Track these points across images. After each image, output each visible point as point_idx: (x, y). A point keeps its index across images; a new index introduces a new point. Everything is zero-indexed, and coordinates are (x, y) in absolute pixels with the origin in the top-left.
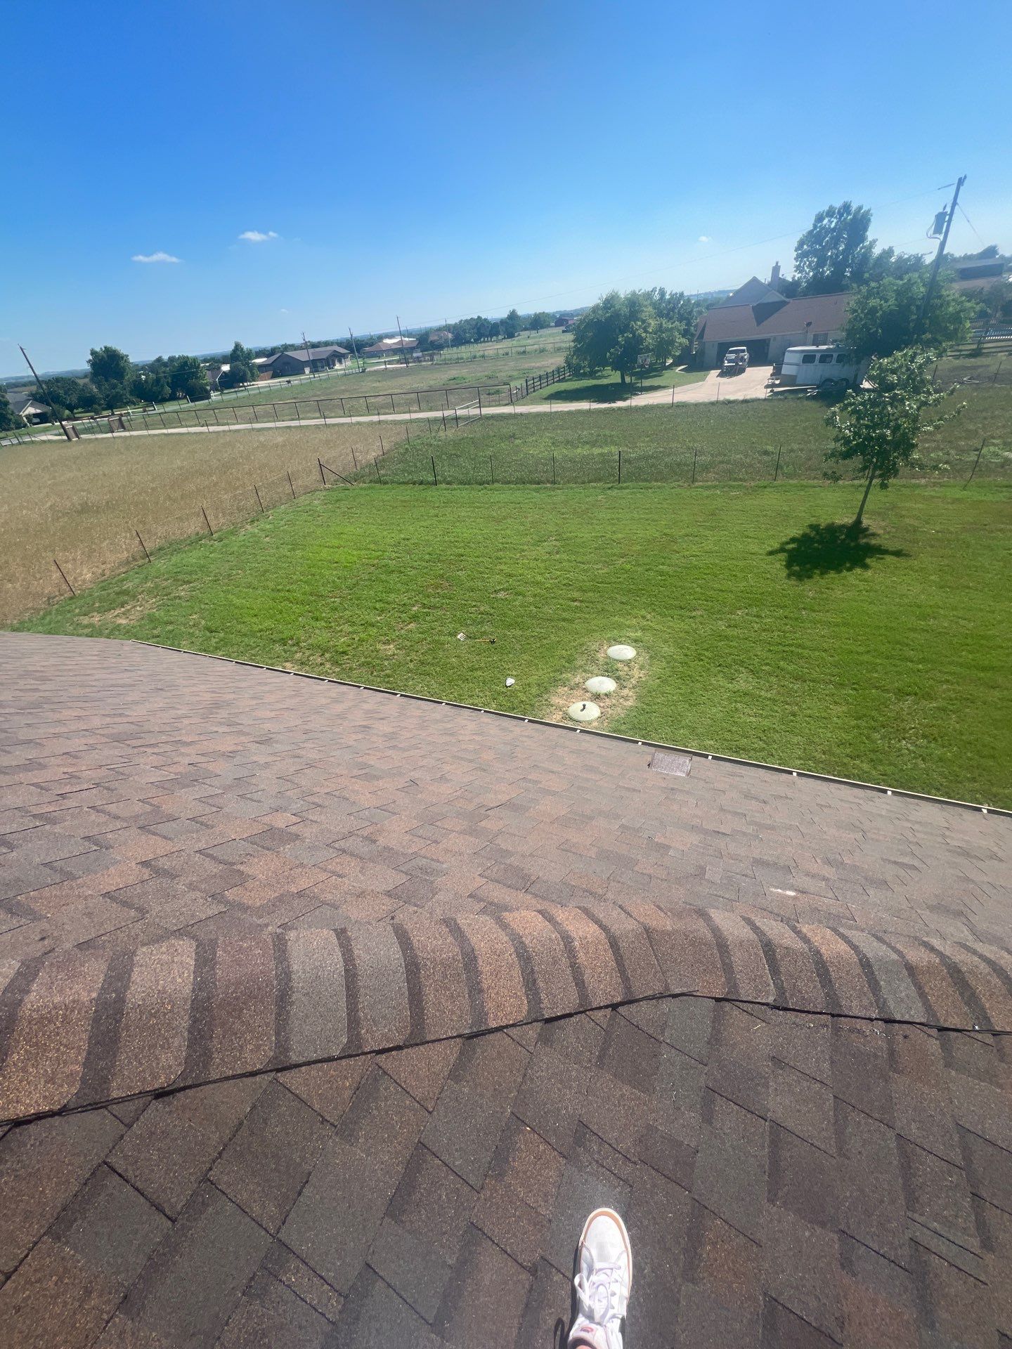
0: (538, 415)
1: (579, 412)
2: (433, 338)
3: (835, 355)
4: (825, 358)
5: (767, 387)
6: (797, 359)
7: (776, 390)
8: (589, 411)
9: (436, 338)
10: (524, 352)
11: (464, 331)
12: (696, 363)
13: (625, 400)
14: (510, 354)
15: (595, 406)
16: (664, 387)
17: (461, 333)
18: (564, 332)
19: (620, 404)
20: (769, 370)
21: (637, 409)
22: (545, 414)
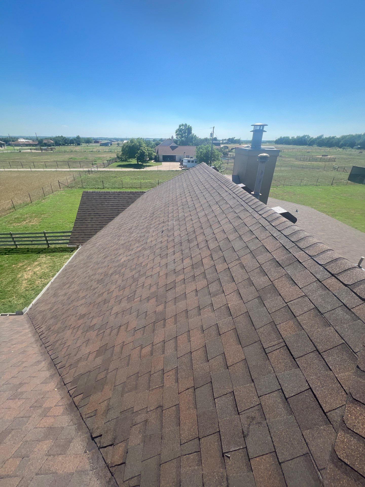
0: (118, 172)
1: (131, 171)
2: (45, 141)
3: (195, 161)
4: (192, 162)
5: (180, 167)
6: (187, 161)
7: (182, 168)
8: (134, 171)
9: (46, 142)
10: (92, 151)
11: (59, 141)
12: (157, 160)
13: (143, 168)
14: (87, 152)
15: (135, 170)
16: (152, 166)
17: (58, 141)
18: (100, 145)
19: (142, 170)
20: (179, 163)
21: (149, 171)
22: (120, 171)
